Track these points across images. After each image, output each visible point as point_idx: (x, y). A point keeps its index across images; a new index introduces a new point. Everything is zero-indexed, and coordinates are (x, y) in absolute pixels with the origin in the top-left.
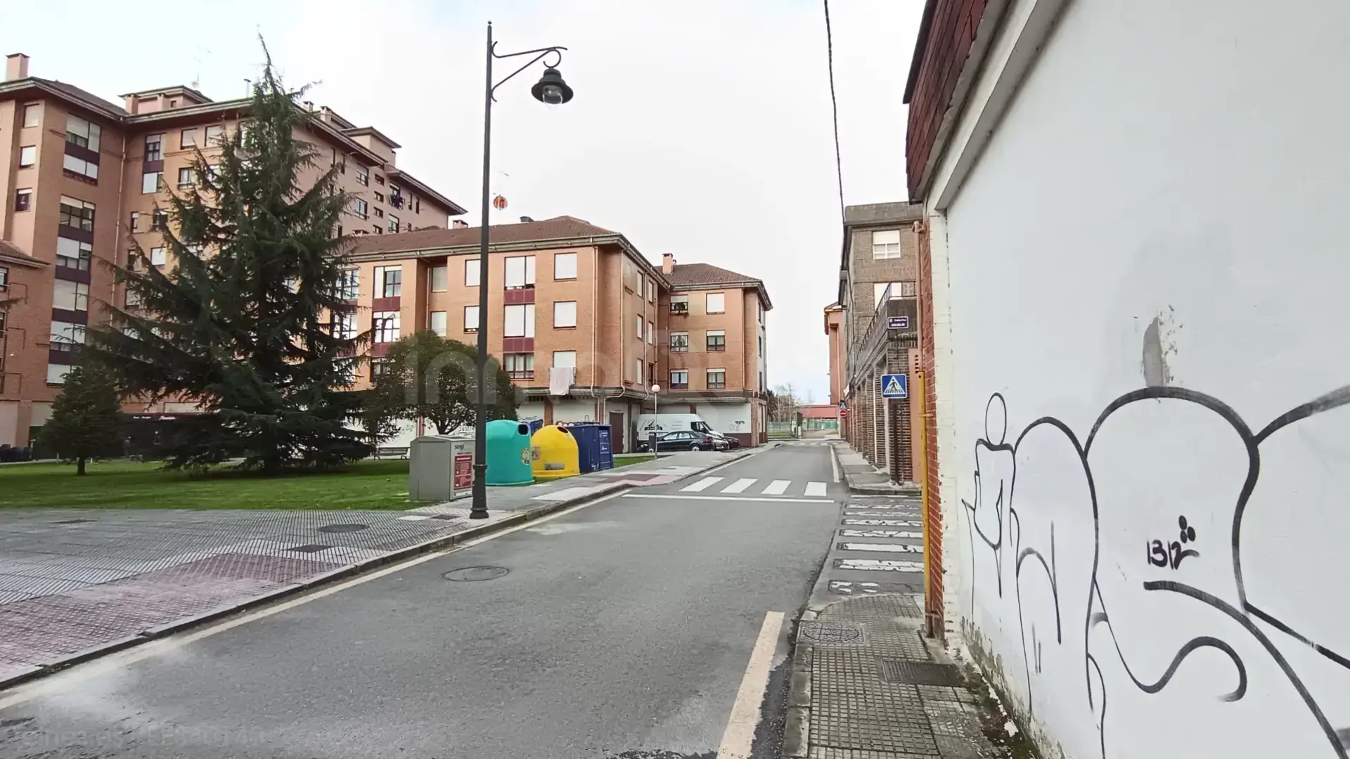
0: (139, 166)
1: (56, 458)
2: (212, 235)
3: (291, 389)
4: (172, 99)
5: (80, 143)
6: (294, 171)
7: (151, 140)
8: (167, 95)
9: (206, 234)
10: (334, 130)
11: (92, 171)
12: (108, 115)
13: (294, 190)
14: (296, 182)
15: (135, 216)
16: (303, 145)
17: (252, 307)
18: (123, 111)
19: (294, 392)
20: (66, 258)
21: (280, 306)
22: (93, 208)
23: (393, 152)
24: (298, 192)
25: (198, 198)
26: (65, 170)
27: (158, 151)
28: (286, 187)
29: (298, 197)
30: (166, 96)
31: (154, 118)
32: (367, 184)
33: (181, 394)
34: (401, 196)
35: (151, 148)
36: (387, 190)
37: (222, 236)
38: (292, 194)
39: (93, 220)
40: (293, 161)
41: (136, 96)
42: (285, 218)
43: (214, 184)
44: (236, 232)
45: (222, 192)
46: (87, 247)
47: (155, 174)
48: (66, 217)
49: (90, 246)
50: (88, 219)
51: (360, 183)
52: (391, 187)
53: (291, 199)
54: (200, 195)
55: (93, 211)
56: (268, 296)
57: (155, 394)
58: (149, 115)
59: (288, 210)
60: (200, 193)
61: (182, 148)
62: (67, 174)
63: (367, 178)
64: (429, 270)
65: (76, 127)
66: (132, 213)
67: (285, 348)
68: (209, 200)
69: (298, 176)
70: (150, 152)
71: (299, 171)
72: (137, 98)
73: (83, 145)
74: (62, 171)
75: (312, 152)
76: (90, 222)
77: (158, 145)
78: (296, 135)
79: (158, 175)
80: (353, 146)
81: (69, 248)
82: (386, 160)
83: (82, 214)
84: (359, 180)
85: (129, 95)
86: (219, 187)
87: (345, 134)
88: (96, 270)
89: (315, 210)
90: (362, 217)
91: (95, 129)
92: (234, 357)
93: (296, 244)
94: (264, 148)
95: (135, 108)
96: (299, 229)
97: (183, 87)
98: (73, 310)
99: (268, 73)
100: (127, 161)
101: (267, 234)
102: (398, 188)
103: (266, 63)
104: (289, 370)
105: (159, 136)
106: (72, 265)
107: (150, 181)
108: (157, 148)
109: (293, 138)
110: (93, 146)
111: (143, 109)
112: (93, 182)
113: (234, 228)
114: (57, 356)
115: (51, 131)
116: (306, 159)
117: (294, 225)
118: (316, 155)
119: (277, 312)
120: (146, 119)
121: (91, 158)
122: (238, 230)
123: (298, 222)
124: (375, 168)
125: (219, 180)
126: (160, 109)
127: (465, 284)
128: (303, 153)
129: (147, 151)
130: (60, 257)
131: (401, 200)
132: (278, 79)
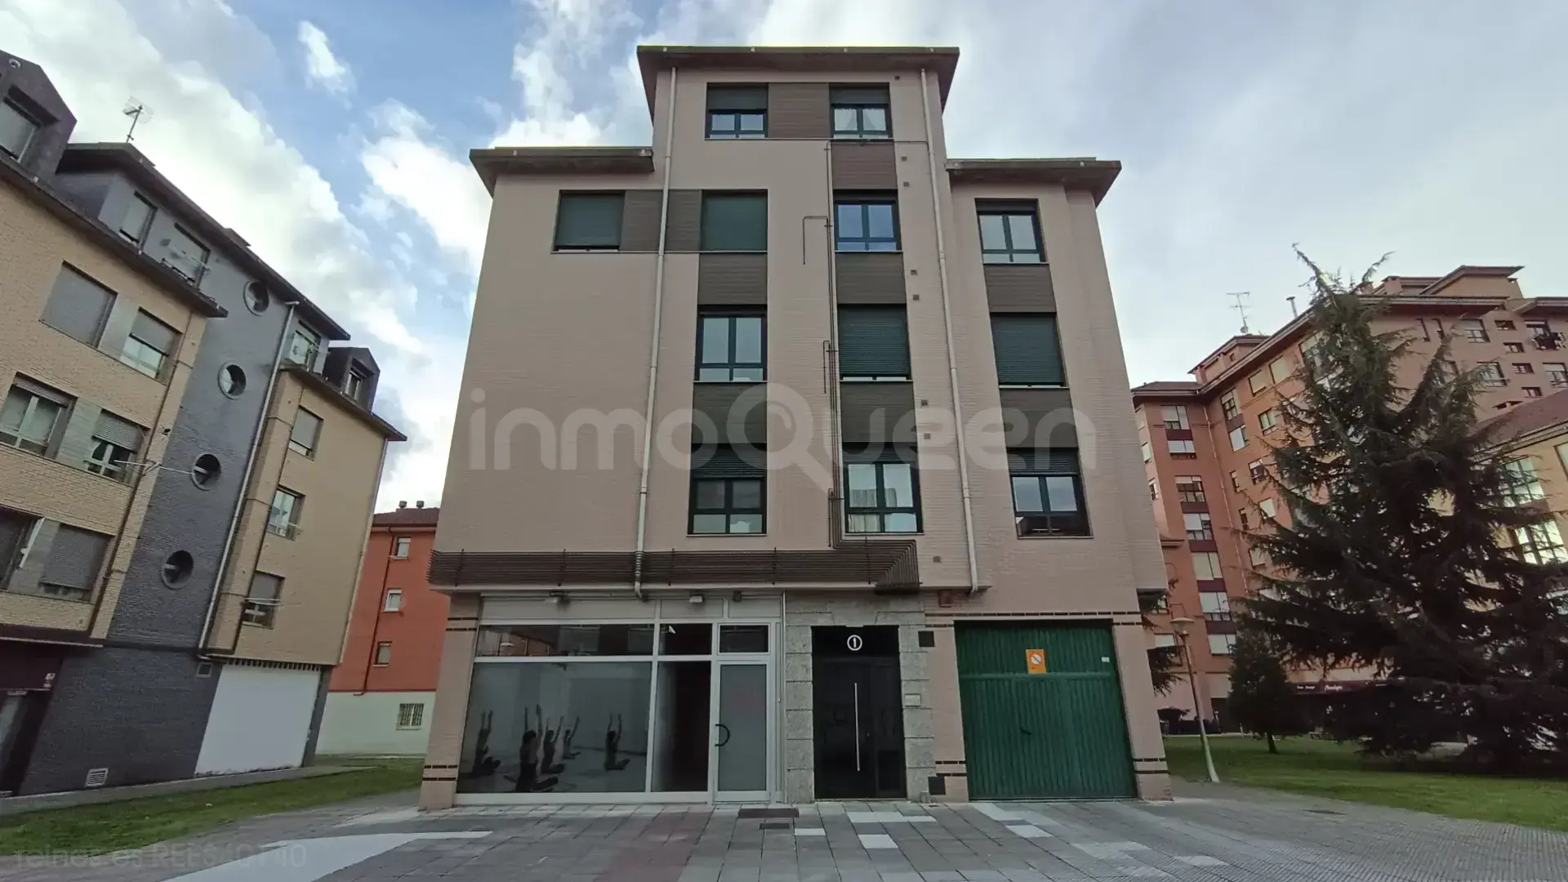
0: (1222, 428)
1: (1239, 731)
2: (1322, 474)
3: (1496, 647)
4: (1230, 354)
5: (1176, 427)
6: (1390, 370)
7: (1225, 400)
8: (1225, 352)
9: (1315, 475)
10: (1412, 298)
11: (1188, 447)
12: (1187, 394)
13: (1397, 391)
14: (1395, 382)
15: (1234, 475)
16: (1389, 337)
17: (1398, 543)
18: (1195, 384)
19: (1501, 650)
20: (1193, 532)
21: (1433, 535)
22: (1200, 480)
23: (1511, 280)
24: (1404, 392)
25: (1294, 441)
26: (1172, 454)
27: (1234, 406)
28: (1386, 391)
29: (1408, 398)
30: (1225, 354)
31: (1223, 378)
32: (1487, 339)
33: (1352, 660)
34: (1553, 331)
35: (1228, 407)
36: (1526, 333)
37: (1333, 472)
38: (1397, 398)
39: (1203, 491)
40: (1386, 360)
41: (1201, 365)
42: (1400, 428)
43: (1307, 420)
44: (1347, 463)
45: (1317, 425)
46: (1206, 517)
47: (1239, 429)
48: (1183, 494)
49: (1207, 515)
50: (1199, 491)
51: (1476, 342)
52: (1529, 326)
53: (1399, 403)
54: (1295, 437)
55: (1201, 482)
56: (1412, 526)
57: (1325, 663)
58: (1218, 378)
59: (1400, 417)
60: (1295, 435)
61: (1254, 395)
62: (1174, 457)
63: (1483, 332)
65: (1169, 414)
66: (1231, 473)
67: (1463, 590)
68: (1306, 439)
69: (1397, 374)
70: (1228, 410)
71: (1396, 368)
72: (1202, 368)
73: (1178, 428)
74: (1169, 456)
75: (1404, 340)
76: (1201, 493)
77: (1232, 401)
78: (1376, 329)
79: (1242, 430)
80: (1446, 302)
81: (1194, 522)
82: (1506, 295)
83: (1193, 488)
84: (1473, 340)
85: (1196, 368)
86: (1311, 421)
87: (1427, 295)
88: (1221, 538)
89: (1437, 406)
90: (1499, 384)
91: (1182, 410)
92: (1398, 610)
93: (1427, 456)
94: (1344, 361)
95: (1203, 376)
96: (1424, 437)
97: (1235, 338)
98: (1211, 579)
99: (1320, 283)
100: (1212, 427)
101: (1385, 454)
102: (1543, 323)
103: (1314, 275)
104: (1479, 620)
105: (1230, 393)
106: (1199, 537)
107: (1237, 437)
108: (1233, 405)
109: (1373, 334)
110: (1185, 426)
111: (1211, 374)
112: (1192, 456)
113: (1344, 459)
114: (1215, 626)
115: (1154, 426)
116: (1399, 352)
117: (1416, 432)
118: (1411, 341)
119: (1432, 544)
120: (1216, 383)
121: (1185, 435)
122: (1349, 460)
123: (1418, 427)
124: (1491, 312)
125: (1310, 414)
126: (1224, 369)
128: (1393, 346)
129: (1225, 412)
130: (1189, 532)
131: (1555, 336)
132: (1333, 283)
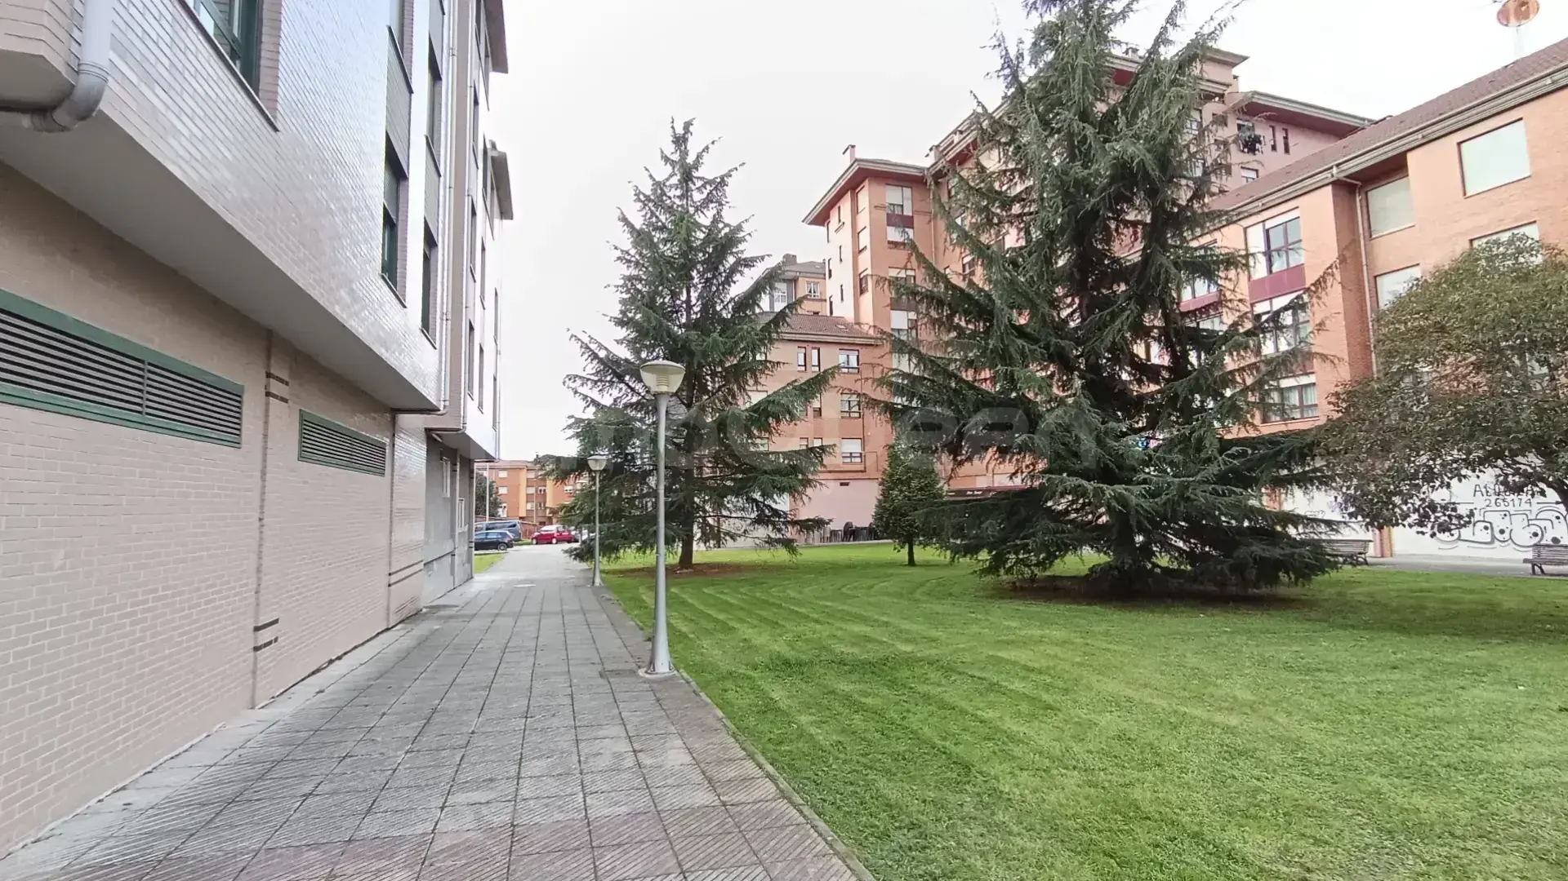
5: (898, 211)
8: (962, 129)
20: (899, 330)
23: (1236, 70)
26: (889, 242)
34: (1257, 133)
36: (1233, 132)
41: (938, 147)
46: (913, 315)
48: (895, 290)
52: (1240, 125)
62: (891, 246)
63: (1200, 123)
64: (1358, 199)
65: (893, 196)
73: (900, 213)
74: (887, 244)
81: (900, 319)
82: (1227, 84)
97: (973, 113)
110: (908, 211)
115: (877, 208)
121: (906, 222)
127: (1465, 194)
130: (894, 330)
131: (1257, 140)
